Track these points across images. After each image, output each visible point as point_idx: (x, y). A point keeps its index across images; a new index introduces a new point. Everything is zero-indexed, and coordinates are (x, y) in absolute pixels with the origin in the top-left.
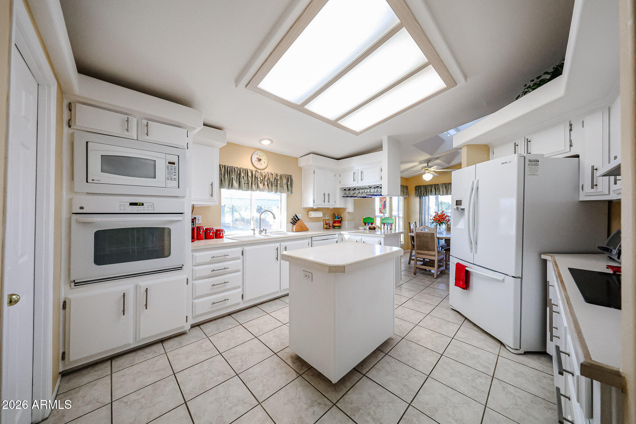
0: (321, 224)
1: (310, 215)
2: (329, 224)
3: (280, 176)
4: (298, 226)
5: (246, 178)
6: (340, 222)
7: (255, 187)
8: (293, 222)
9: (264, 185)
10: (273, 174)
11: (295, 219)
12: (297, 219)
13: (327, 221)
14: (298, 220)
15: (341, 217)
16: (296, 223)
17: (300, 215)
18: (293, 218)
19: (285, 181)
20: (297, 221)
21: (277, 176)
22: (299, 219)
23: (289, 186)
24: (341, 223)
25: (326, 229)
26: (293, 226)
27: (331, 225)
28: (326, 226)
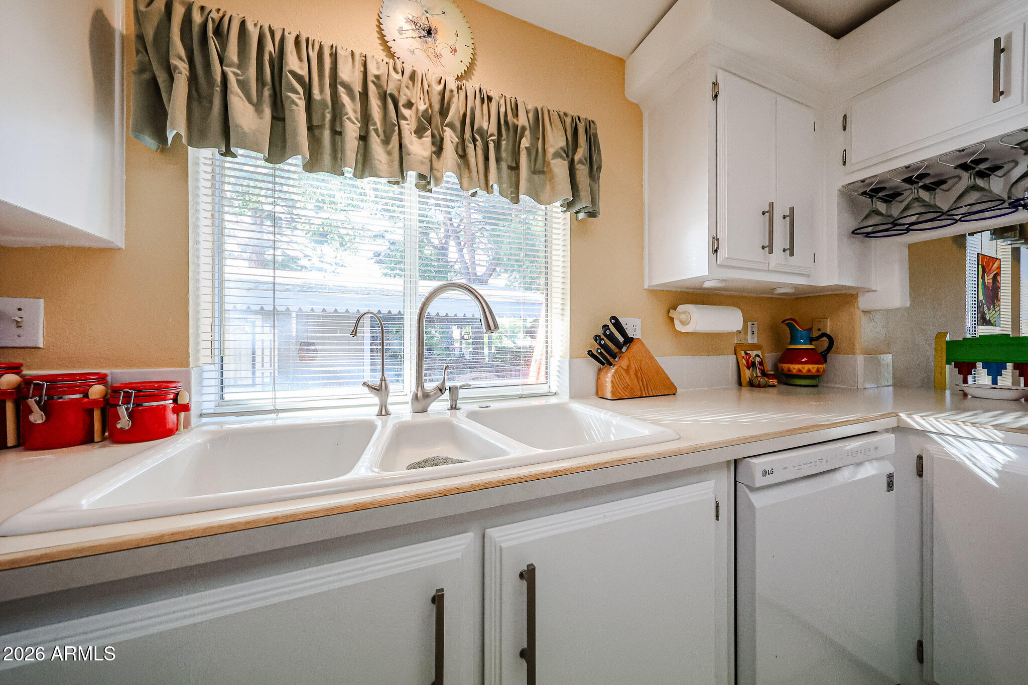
0: (728, 362)
1: (684, 323)
2: (761, 363)
3: (531, 115)
4: (627, 371)
5: (322, 91)
6: (821, 357)
7: (389, 153)
8: (601, 354)
9: (438, 147)
10: (490, 99)
11: (611, 337)
12: (621, 339)
13: (753, 353)
14: (625, 343)
15: (825, 335)
16: (614, 356)
17: (638, 322)
18: (600, 332)
19: (556, 140)
20: (619, 346)
21: (516, 115)
22: (629, 340)
23: (582, 172)
24: (825, 361)
25: (751, 384)
26: (600, 370)
27: (768, 367)
28: (747, 374)
